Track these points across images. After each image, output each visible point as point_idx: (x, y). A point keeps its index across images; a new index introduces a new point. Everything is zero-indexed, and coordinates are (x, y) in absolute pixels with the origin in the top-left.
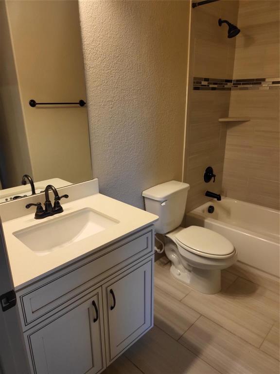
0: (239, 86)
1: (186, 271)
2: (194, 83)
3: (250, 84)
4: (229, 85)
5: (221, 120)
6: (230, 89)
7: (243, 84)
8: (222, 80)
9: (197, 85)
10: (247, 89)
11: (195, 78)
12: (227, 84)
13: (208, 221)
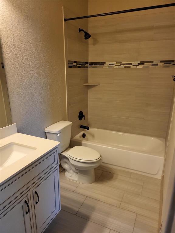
0: (92, 66)
1: (75, 173)
2: (69, 64)
3: (98, 65)
4: (87, 65)
5: (85, 84)
6: (87, 67)
7: (94, 65)
8: (83, 63)
9: (71, 65)
10: (96, 67)
11: (69, 61)
12: (86, 65)
13: (83, 142)
